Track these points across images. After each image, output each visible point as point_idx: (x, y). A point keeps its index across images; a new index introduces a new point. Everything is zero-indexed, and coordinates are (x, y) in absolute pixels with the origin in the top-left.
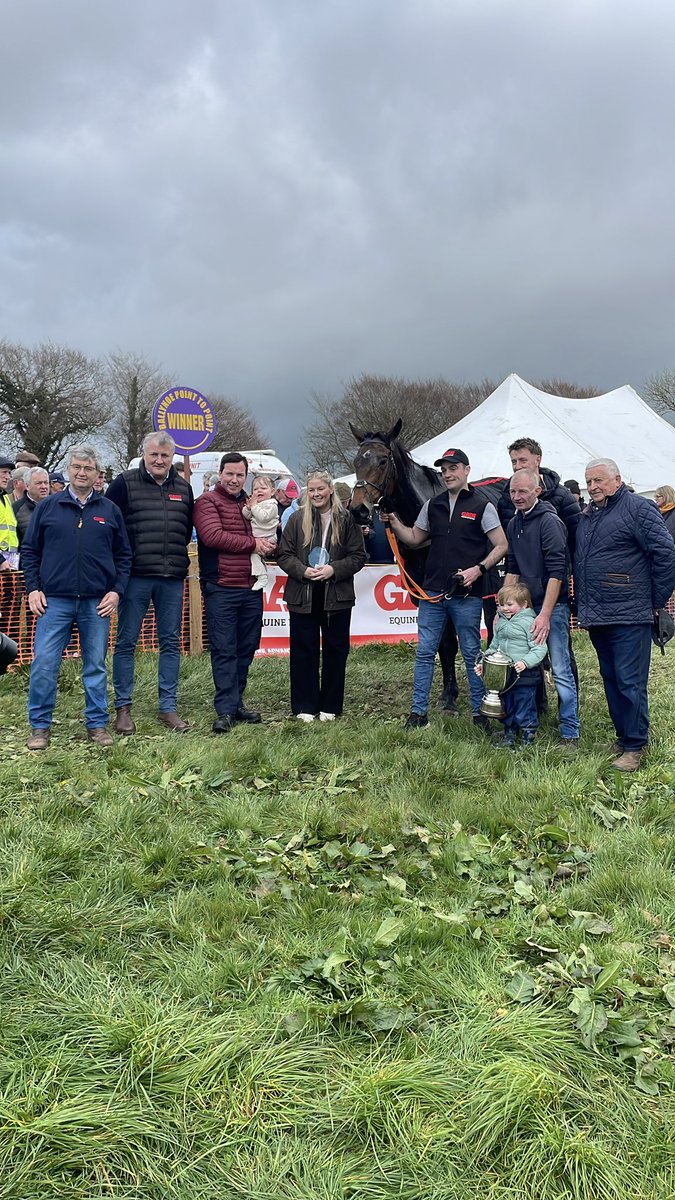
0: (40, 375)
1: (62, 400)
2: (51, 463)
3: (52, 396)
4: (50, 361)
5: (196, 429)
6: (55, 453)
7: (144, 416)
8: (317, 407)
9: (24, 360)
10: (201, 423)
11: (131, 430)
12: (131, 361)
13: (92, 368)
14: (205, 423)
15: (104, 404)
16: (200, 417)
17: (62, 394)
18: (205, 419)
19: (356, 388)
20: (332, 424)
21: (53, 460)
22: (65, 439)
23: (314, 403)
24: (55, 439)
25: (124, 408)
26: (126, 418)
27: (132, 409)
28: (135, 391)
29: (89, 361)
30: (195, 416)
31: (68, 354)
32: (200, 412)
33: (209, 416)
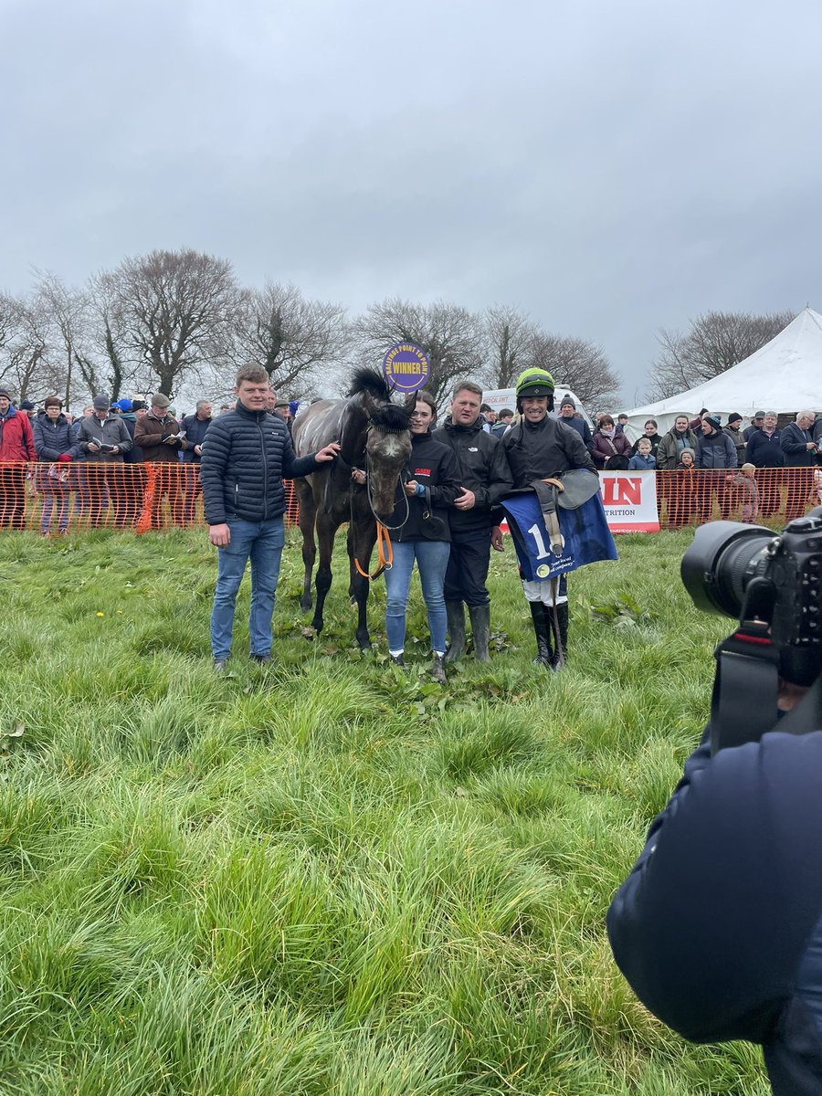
0: (433, 328)
1: (449, 348)
2: (439, 399)
3: (442, 346)
4: (440, 317)
5: (414, 373)
6: (442, 391)
7: (512, 358)
8: (666, 344)
9: (422, 319)
10: (418, 368)
11: (503, 371)
12: (504, 314)
13: (473, 321)
14: (421, 369)
15: (481, 350)
16: (418, 364)
17: (449, 344)
18: (421, 366)
19: (704, 325)
20: (680, 358)
21: (440, 397)
22: (450, 380)
23: (663, 340)
24: (442, 381)
25: (498, 353)
26: (498, 361)
27: (503, 353)
28: (506, 338)
29: (471, 315)
30: (414, 364)
31: (455, 311)
32: (418, 360)
33: (424, 363)
